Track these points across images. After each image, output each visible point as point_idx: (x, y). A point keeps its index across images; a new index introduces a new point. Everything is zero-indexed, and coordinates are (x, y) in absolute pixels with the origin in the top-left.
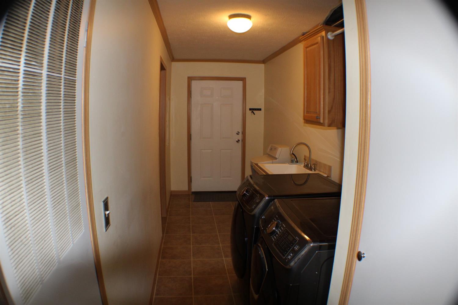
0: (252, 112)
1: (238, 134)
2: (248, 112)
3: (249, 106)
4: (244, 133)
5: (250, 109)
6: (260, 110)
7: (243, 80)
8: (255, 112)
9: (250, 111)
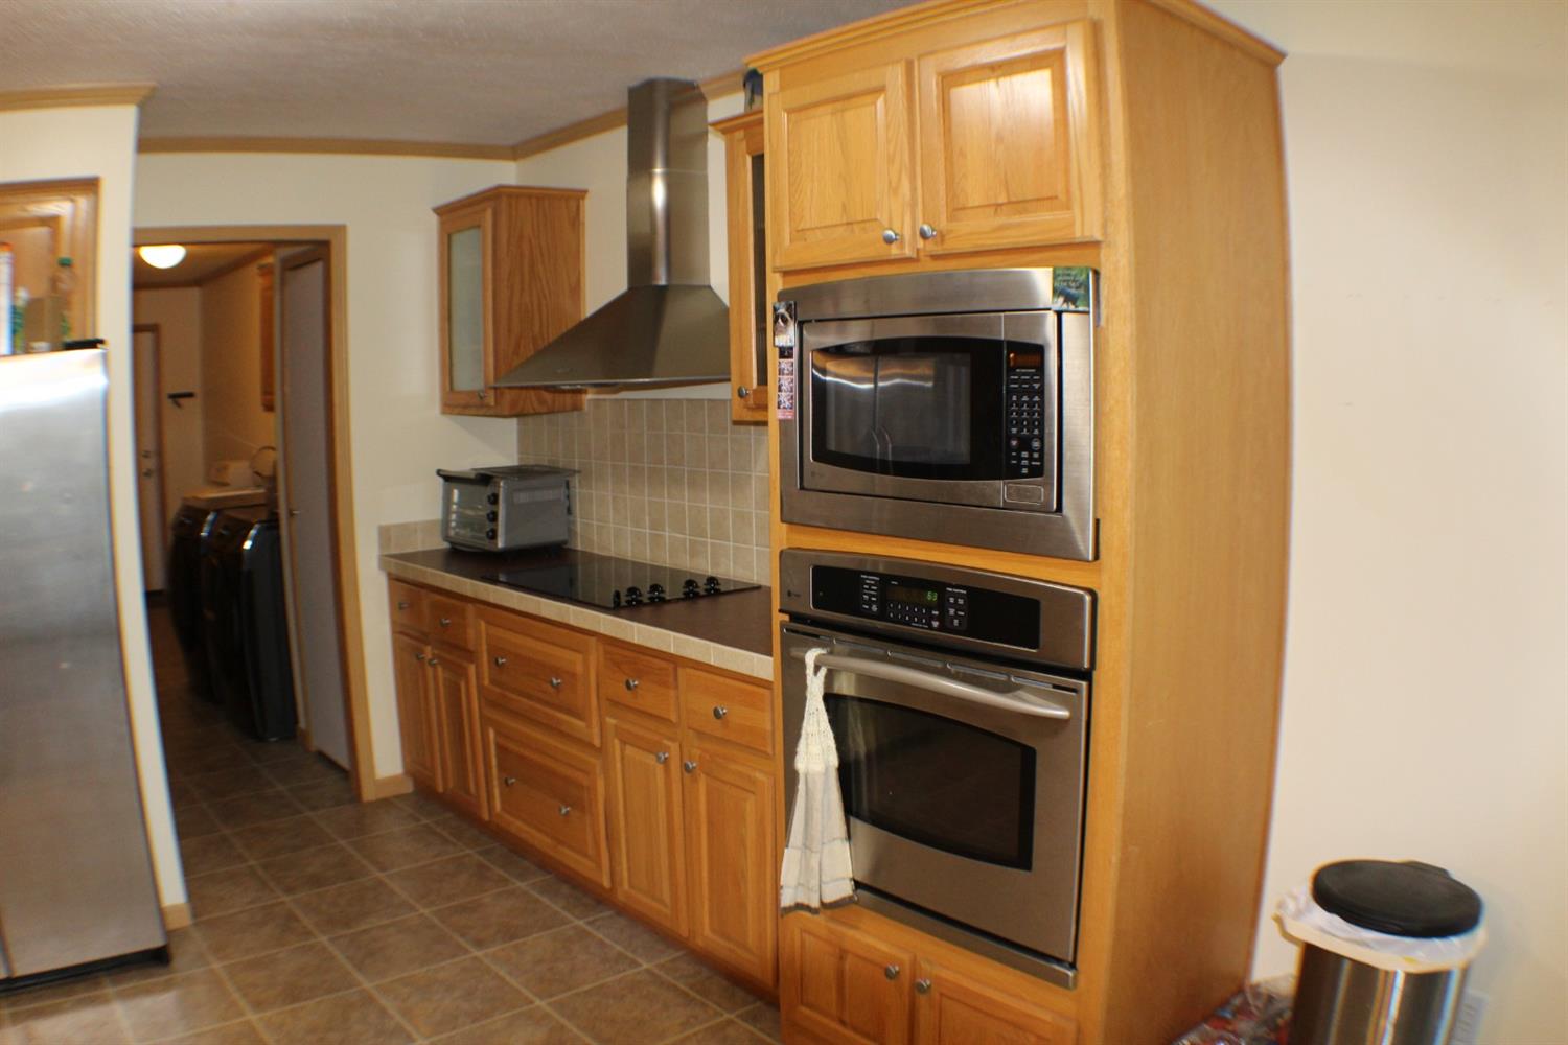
0: (175, 403)
2: (168, 404)
3: (171, 387)
5: (171, 396)
6: (190, 395)
8: (182, 401)
9: (170, 401)
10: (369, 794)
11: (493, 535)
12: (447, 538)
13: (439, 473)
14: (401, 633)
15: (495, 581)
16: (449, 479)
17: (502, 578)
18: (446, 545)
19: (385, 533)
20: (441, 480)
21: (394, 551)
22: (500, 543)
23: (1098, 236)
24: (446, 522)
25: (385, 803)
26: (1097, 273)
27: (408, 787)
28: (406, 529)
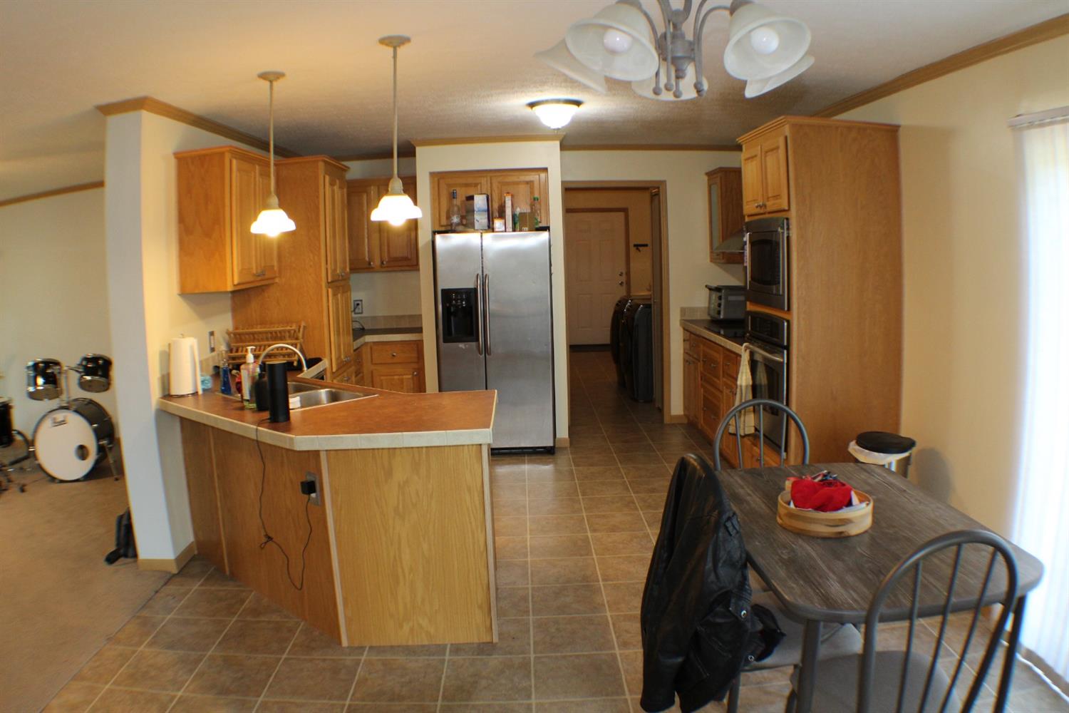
0: (637, 249)
1: (620, 275)
2: (633, 249)
3: (633, 241)
4: (628, 274)
5: (635, 245)
6: (646, 245)
7: (625, 210)
8: (641, 248)
9: (635, 248)
10: (667, 420)
11: (719, 313)
12: (709, 314)
13: (706, 286)
14: (687, 353)
15: (719, 333)
16: (710, 289)
17: (722, 332)
18: (709, 318)
19: (683, 311)
20: (707, 290)
21: (685, 318)
22: (722, 317)
23: (787, 208)
24: (709, 308)
25: (673, 425)
26: (787, 219)
27: (685, 421)
28: (693, 310)
